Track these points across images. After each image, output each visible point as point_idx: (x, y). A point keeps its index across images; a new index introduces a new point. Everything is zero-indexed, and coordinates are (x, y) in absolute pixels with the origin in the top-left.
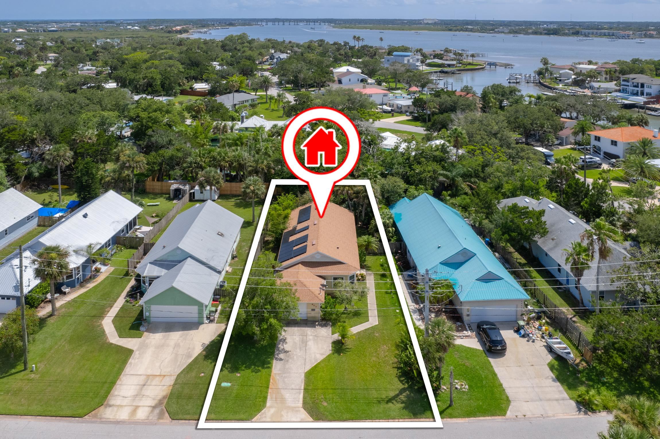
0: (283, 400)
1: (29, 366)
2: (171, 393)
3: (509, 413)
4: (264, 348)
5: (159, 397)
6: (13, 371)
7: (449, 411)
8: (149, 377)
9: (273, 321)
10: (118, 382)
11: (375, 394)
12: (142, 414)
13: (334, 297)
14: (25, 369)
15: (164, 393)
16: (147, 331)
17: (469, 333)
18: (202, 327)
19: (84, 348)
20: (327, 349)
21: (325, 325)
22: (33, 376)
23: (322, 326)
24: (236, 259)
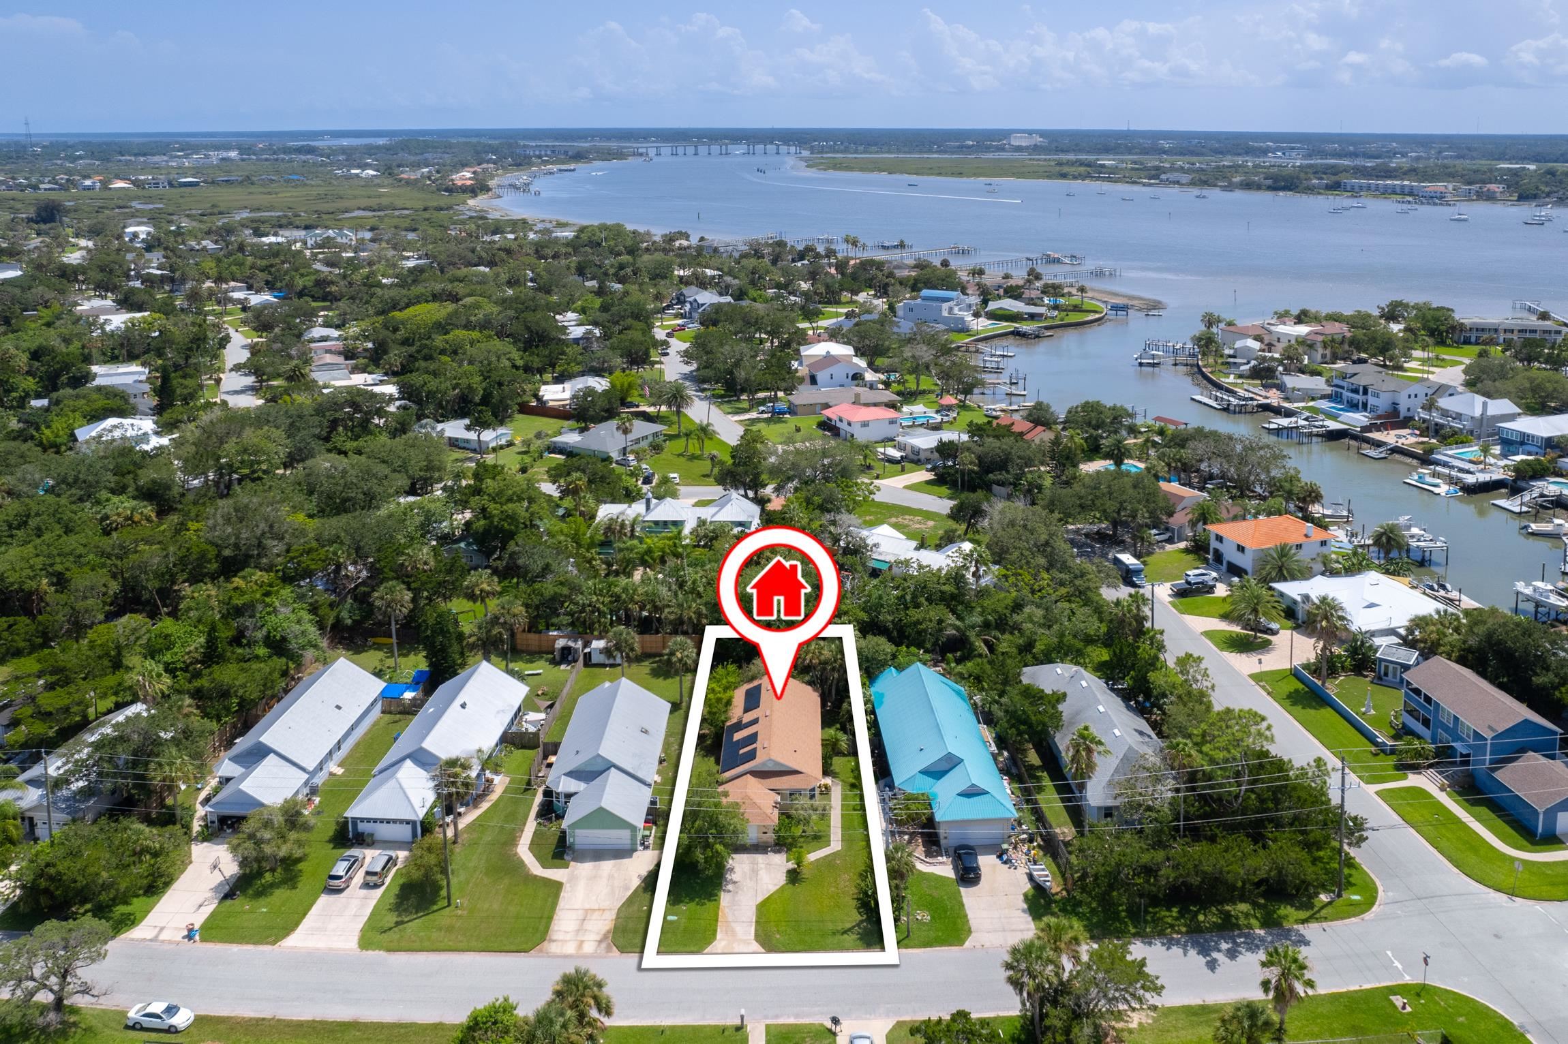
0: (733, 933)
1: (452, 902)
2: (615, 927)
3: (967, 944)
4: (710, 878)
5: (603, 931)
6: (435, 907)
7: (905, 942)
8: (588, 912)
9: (719, 847)
10: (555, 917)
11: (830, 926)
12: (589, 948)
13: (789, 816)
14: (449, 905)
15: (607, 928)
16: (574, 860)
17: (944, 859)
18: (635, 854)
19: (506, 881)
20: (781, 879)
21: (779, 852)
22: (460, 912)
23: (775, 852)
24: (665, 764)
